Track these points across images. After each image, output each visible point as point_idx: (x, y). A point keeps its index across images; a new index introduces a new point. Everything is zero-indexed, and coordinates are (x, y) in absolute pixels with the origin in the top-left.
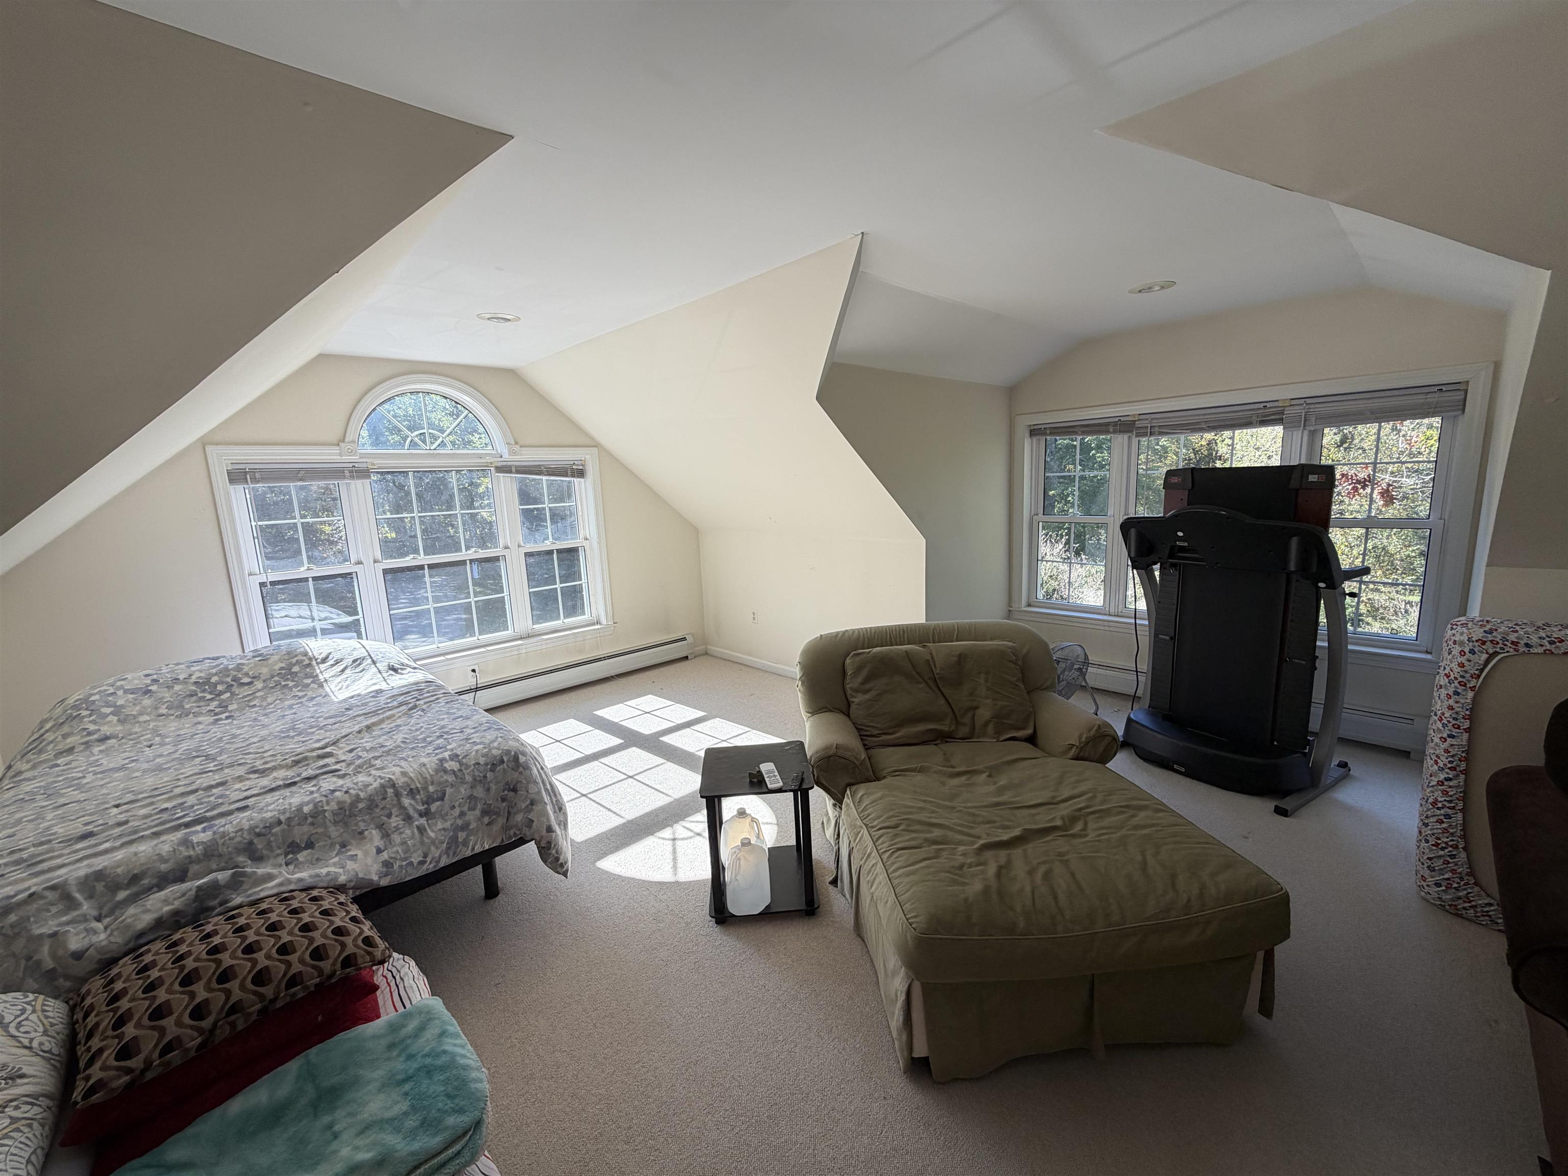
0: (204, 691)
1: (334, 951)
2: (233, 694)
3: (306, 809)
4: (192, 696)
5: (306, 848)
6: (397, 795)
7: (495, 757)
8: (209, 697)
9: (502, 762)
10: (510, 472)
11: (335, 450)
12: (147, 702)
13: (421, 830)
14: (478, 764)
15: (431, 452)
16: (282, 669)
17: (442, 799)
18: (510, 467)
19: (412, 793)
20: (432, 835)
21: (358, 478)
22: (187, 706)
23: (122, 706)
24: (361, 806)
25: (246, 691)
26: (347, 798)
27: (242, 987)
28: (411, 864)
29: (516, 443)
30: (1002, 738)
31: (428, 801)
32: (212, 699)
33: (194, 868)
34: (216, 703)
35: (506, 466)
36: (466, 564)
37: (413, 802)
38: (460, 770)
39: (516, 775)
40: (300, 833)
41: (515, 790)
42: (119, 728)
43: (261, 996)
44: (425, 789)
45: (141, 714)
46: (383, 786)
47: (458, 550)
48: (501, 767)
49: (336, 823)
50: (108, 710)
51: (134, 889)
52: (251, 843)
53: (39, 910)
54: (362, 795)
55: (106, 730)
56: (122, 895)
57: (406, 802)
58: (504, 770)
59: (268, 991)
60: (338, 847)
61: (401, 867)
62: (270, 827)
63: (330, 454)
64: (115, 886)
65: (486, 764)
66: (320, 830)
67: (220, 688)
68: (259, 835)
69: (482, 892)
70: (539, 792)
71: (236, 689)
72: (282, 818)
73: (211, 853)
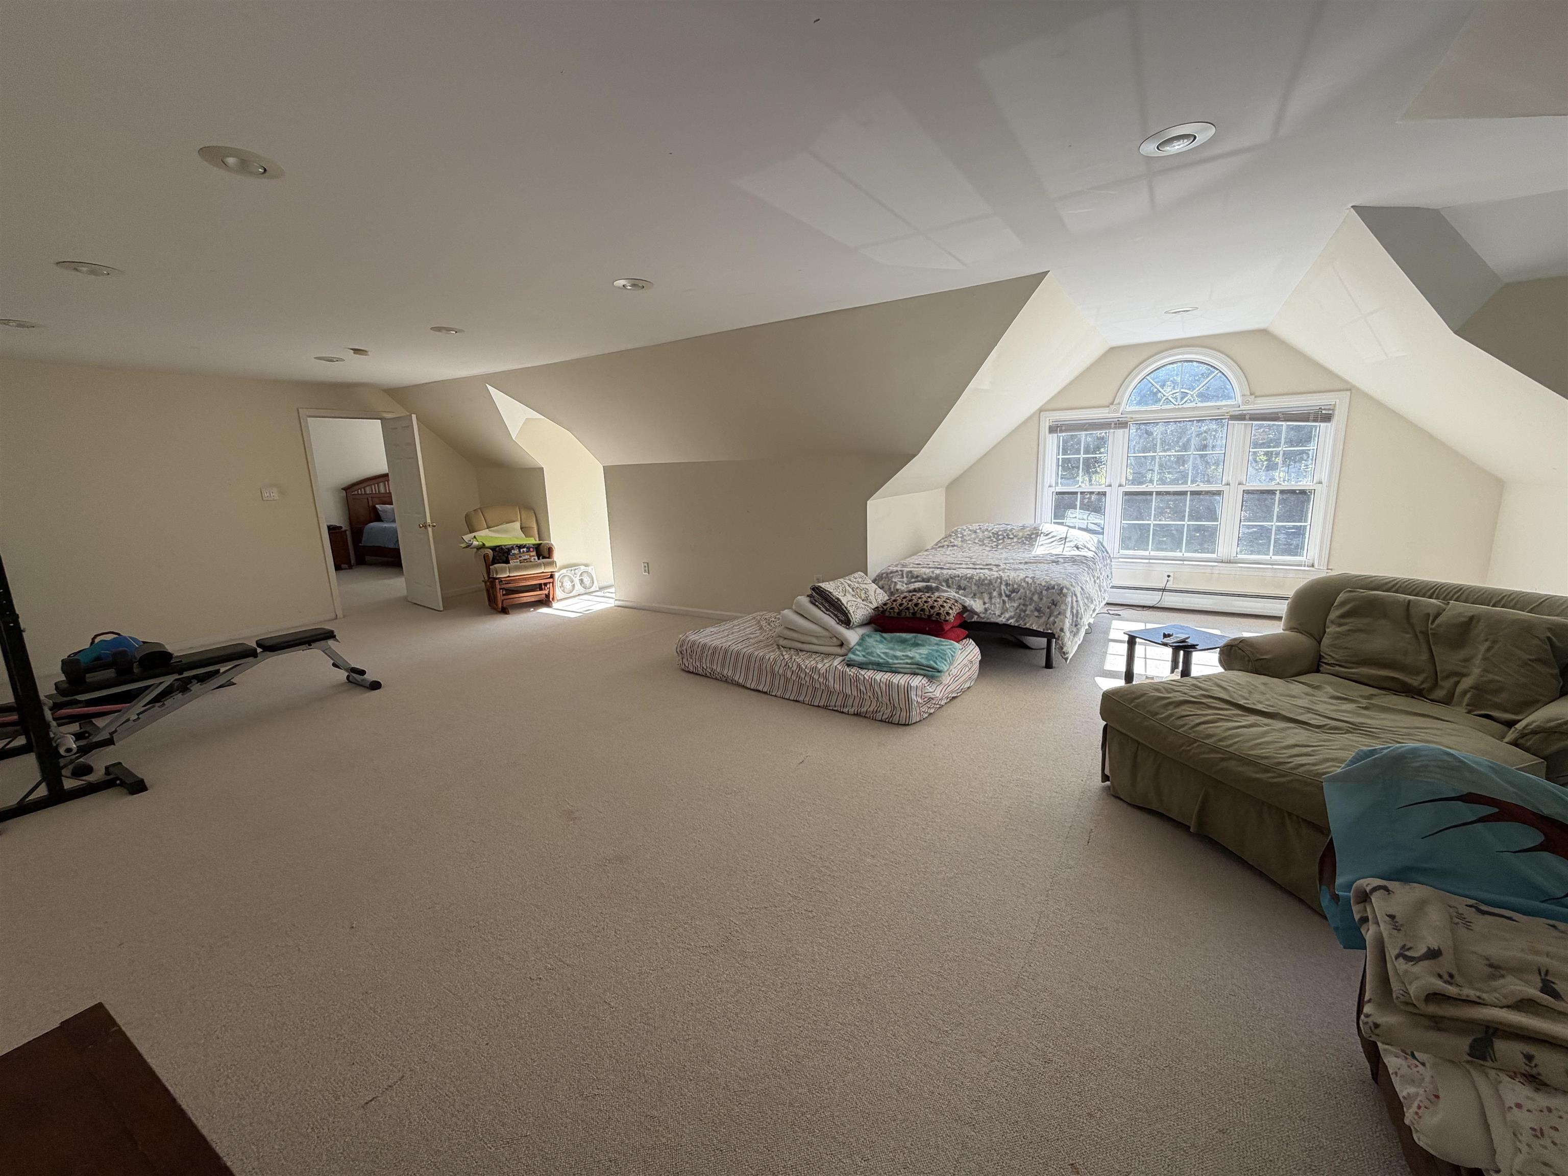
0: (994, 537)
1: (937, 609)
2: (1004, 542)
3: (968, 576)
4: (989, 538)
5: (963, 590)
6: (1001, 583)
7: (1051, 584)
8: (995, 540)
9: (1053, 588)
10: (1244, 419)
11: (1106, 410)
12: (973, 536)
13: (1004, 602)
14: (1041, 585)
15: (1180, 407)
16: (1028, 535)
17: (1017, 593)
18: (1245, 415)
19: (1007, 585)
20: (1008, 606)
21: (1119, 428)
22: (985, 542)
23: (965, 535)
24: (986, 582)
25: (1009, 541)
26: (983, 577)
27: (911, 605)
28: (995, 614)
29: (1251, 394)
30: (1476, 713)
31: (1013, 591)
32: (995, 542)
33: (931, 581)
34: (995, 543)
35: (1240, 415)
36: (1187, 495)
37: (1005, 589)
38: (1031, 584)
39: (1059, 598)
40: (963, 583)
41: (1056, 605)
42: (960, 543)
43: (914, 609)
44: (1013, 585)
45: (969, 540)
46: (997, 577)
47: (1186, 483)
48: (1052, 591)
49: (975, 584)
50: (959, 535)
51: (916, 580)
52: (948, 579)
53: (896, 575)
54: (988, 578)
55: (956, 543)
56: (913, 580)
57: (1003, 587)
58: (1053, 592)
59: (916, 609)
60: (972, 594)
61: (990, 613)
62: (955, 577)
63: (1103, 413)
64: (912, 577)
65: (1045, 586)
66: (969, 585)
67: (1000, 537)
68: (951, 578)
69: (1044, 664)
70: (1065, 610)
71: (1005, 540)
72: (960, 575)
73: (937, 578)
